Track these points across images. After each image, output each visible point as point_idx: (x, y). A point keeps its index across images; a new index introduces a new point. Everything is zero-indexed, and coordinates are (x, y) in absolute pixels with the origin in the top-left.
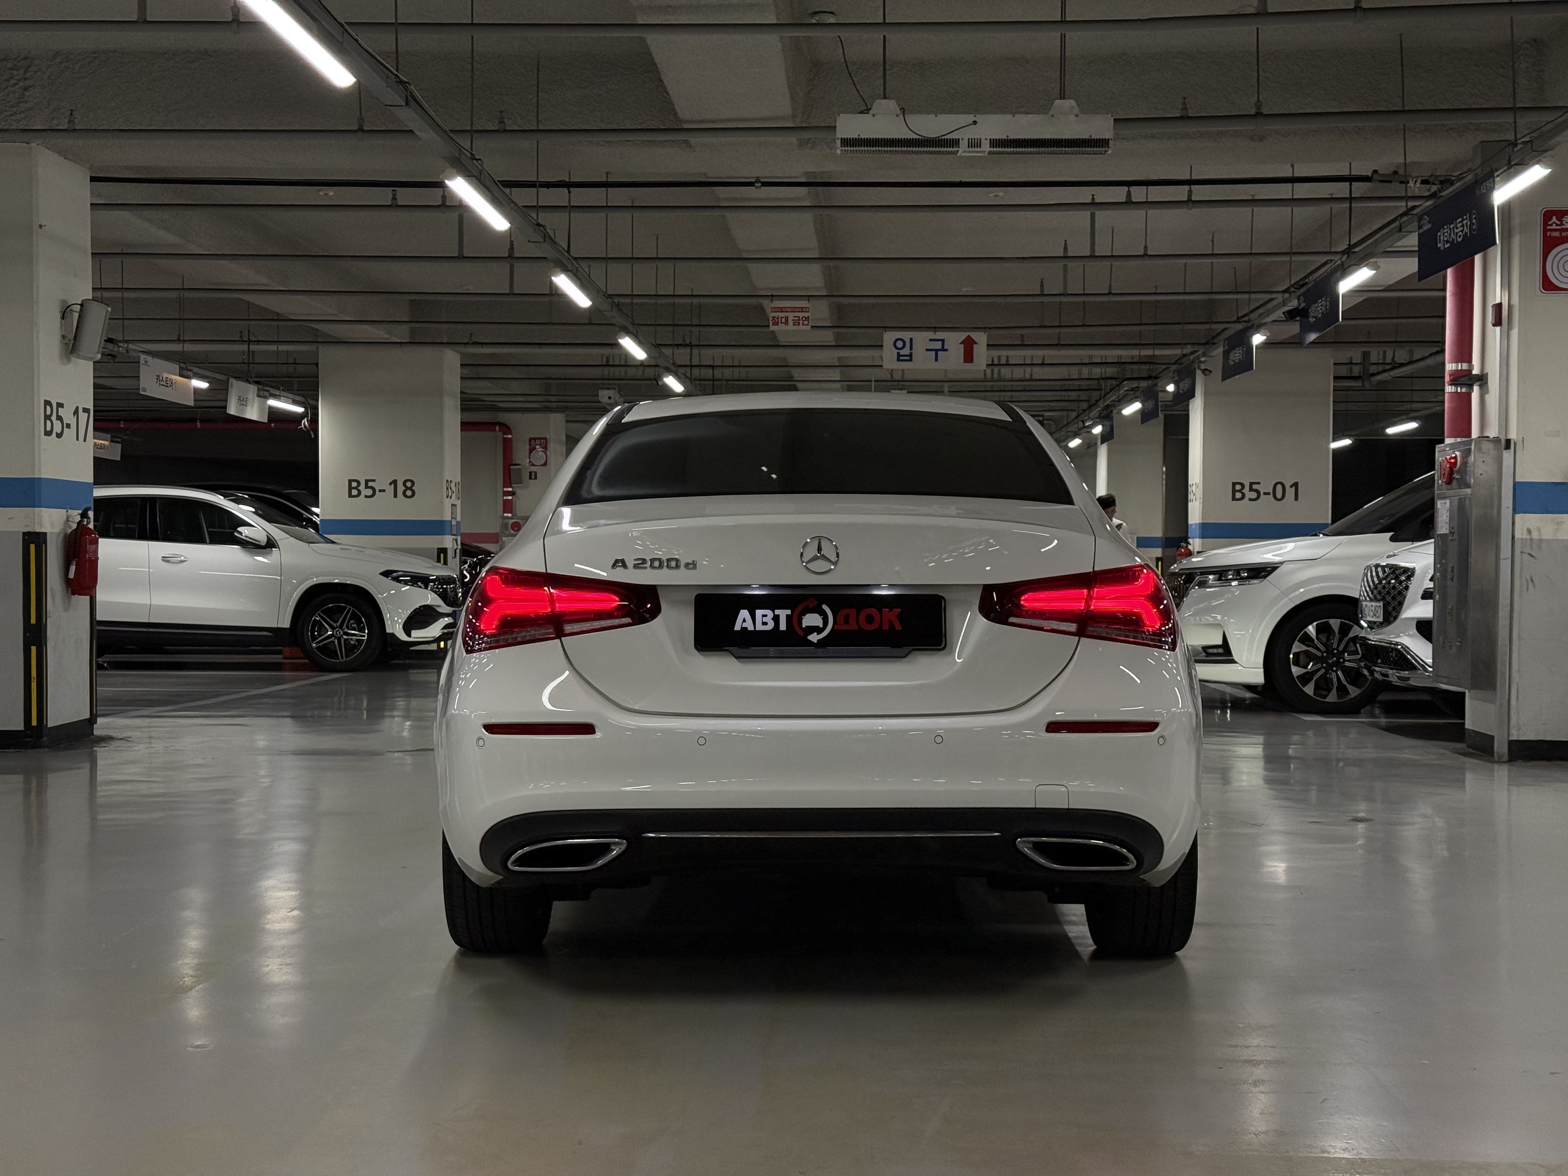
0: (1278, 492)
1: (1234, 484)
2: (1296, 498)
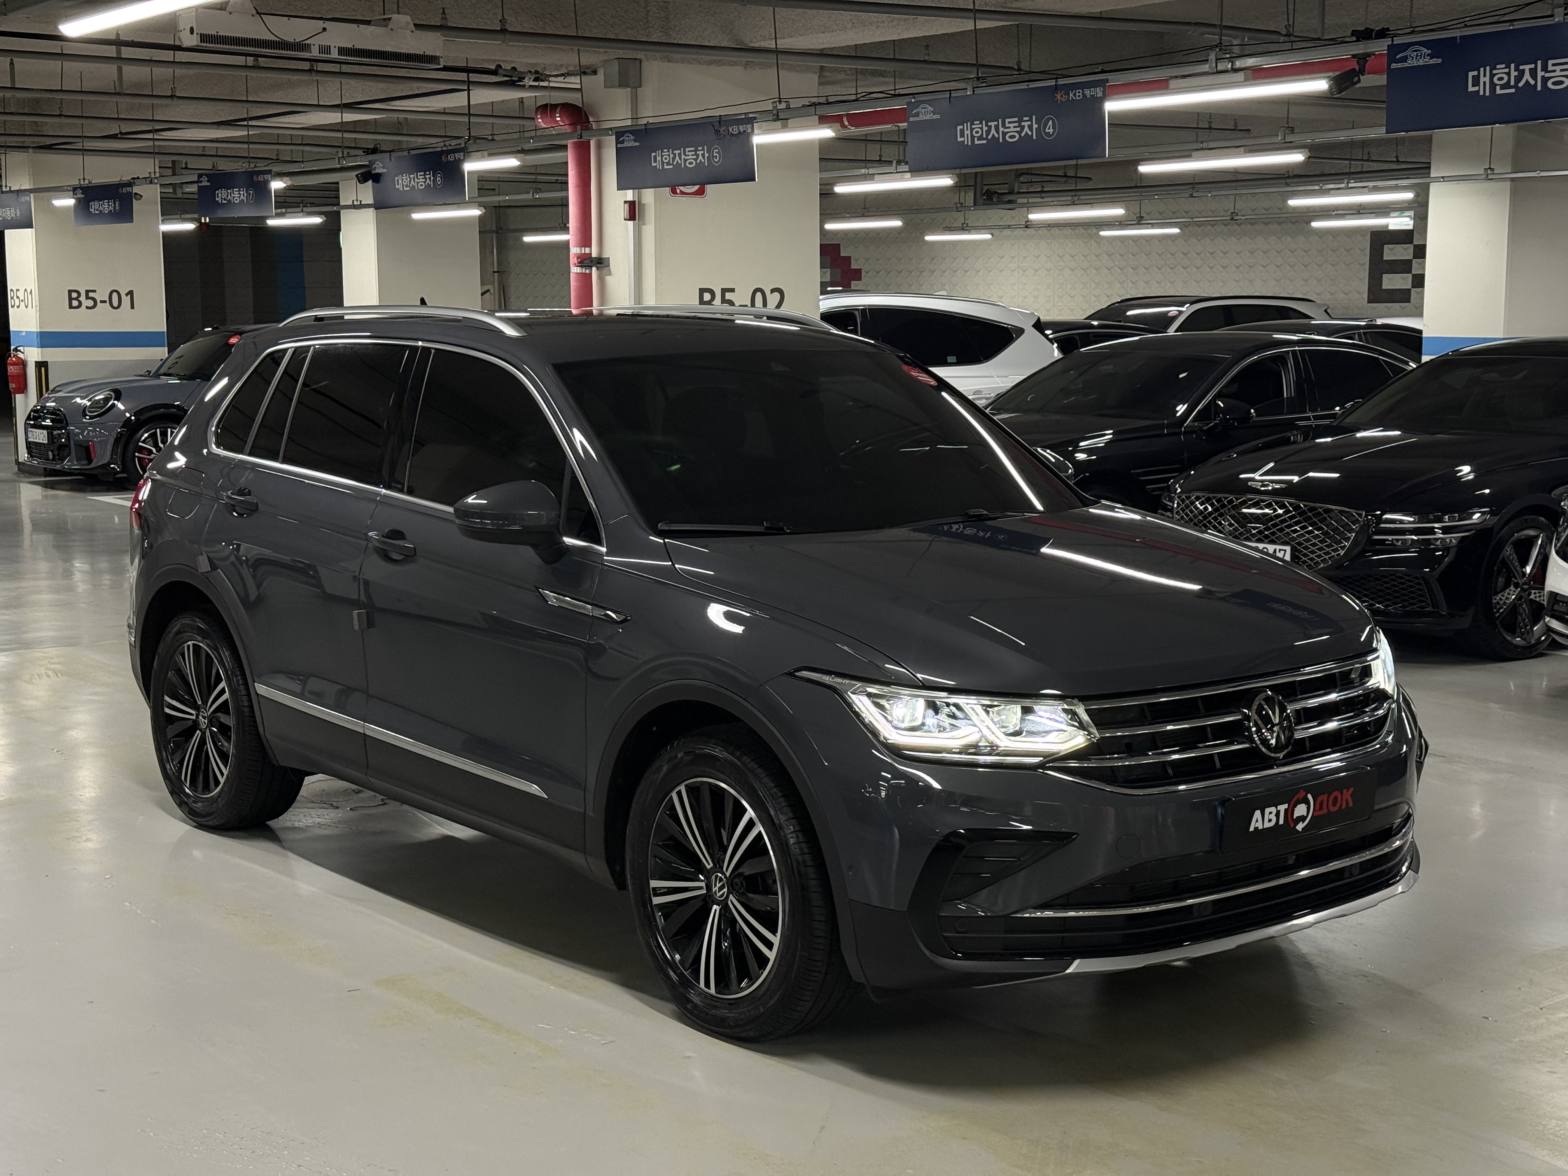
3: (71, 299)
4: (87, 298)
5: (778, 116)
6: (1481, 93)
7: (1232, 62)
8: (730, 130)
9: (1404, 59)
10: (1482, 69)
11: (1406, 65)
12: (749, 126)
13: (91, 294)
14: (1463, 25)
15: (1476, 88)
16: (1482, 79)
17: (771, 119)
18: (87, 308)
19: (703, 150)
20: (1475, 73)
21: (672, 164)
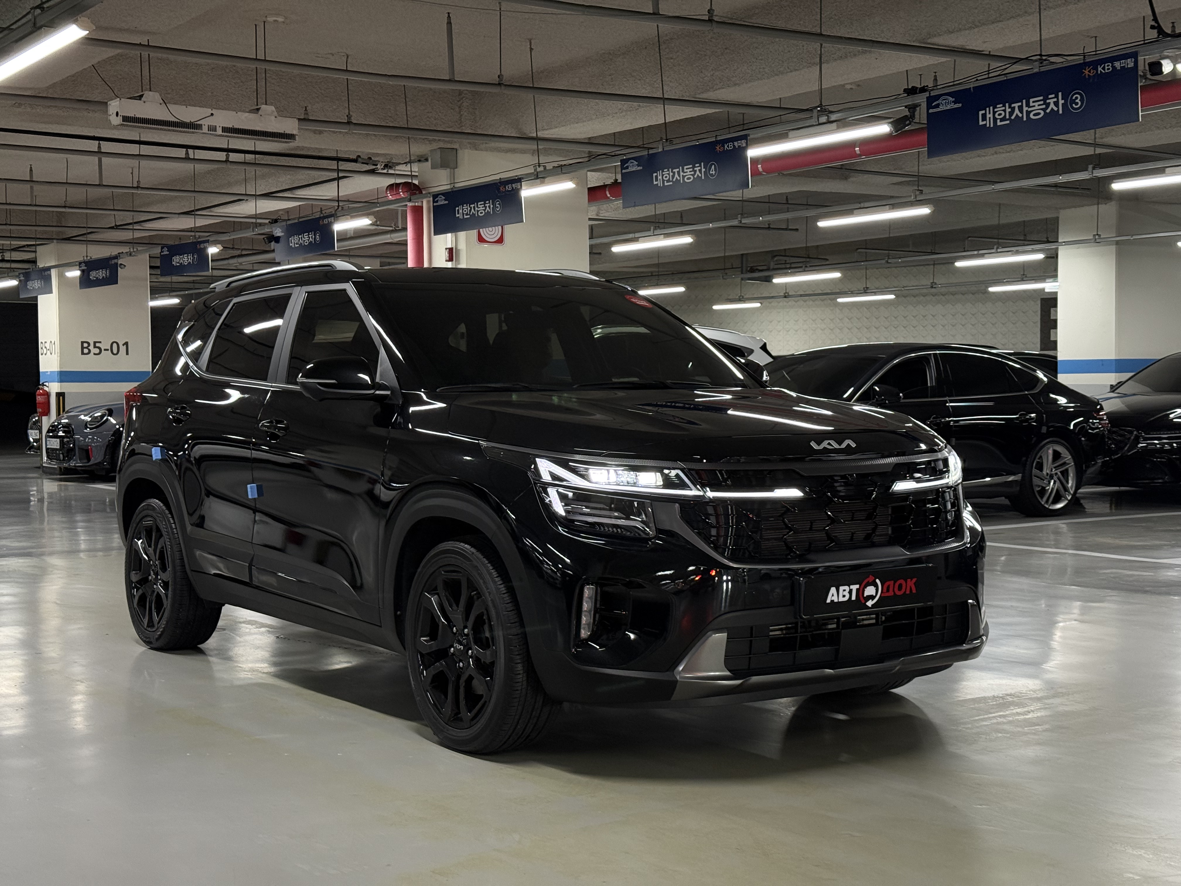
0: (114, 349)
1: (82, 343)
2: (127, 354)
3: (83, 348)
4: (95, 347)
5: (537, 175)
6: (988, 126)
7: (828, 116)
8: (507, 188)
9: (937, 106)
10: (988, 109)
11: (939, 110)
12: (519, 184)
13: (97, 345)
14: (975, 79)
15: (984, 123)
16: (988, 116)
17: (533, 178)
18: (95, 354)
19: (489, 203)
20: (983, 112)
21: (469, 215)
